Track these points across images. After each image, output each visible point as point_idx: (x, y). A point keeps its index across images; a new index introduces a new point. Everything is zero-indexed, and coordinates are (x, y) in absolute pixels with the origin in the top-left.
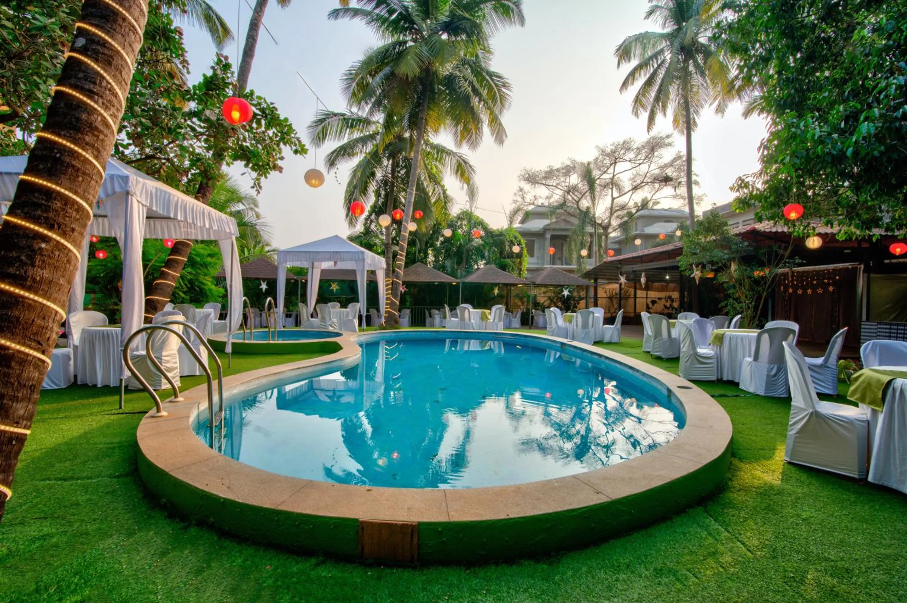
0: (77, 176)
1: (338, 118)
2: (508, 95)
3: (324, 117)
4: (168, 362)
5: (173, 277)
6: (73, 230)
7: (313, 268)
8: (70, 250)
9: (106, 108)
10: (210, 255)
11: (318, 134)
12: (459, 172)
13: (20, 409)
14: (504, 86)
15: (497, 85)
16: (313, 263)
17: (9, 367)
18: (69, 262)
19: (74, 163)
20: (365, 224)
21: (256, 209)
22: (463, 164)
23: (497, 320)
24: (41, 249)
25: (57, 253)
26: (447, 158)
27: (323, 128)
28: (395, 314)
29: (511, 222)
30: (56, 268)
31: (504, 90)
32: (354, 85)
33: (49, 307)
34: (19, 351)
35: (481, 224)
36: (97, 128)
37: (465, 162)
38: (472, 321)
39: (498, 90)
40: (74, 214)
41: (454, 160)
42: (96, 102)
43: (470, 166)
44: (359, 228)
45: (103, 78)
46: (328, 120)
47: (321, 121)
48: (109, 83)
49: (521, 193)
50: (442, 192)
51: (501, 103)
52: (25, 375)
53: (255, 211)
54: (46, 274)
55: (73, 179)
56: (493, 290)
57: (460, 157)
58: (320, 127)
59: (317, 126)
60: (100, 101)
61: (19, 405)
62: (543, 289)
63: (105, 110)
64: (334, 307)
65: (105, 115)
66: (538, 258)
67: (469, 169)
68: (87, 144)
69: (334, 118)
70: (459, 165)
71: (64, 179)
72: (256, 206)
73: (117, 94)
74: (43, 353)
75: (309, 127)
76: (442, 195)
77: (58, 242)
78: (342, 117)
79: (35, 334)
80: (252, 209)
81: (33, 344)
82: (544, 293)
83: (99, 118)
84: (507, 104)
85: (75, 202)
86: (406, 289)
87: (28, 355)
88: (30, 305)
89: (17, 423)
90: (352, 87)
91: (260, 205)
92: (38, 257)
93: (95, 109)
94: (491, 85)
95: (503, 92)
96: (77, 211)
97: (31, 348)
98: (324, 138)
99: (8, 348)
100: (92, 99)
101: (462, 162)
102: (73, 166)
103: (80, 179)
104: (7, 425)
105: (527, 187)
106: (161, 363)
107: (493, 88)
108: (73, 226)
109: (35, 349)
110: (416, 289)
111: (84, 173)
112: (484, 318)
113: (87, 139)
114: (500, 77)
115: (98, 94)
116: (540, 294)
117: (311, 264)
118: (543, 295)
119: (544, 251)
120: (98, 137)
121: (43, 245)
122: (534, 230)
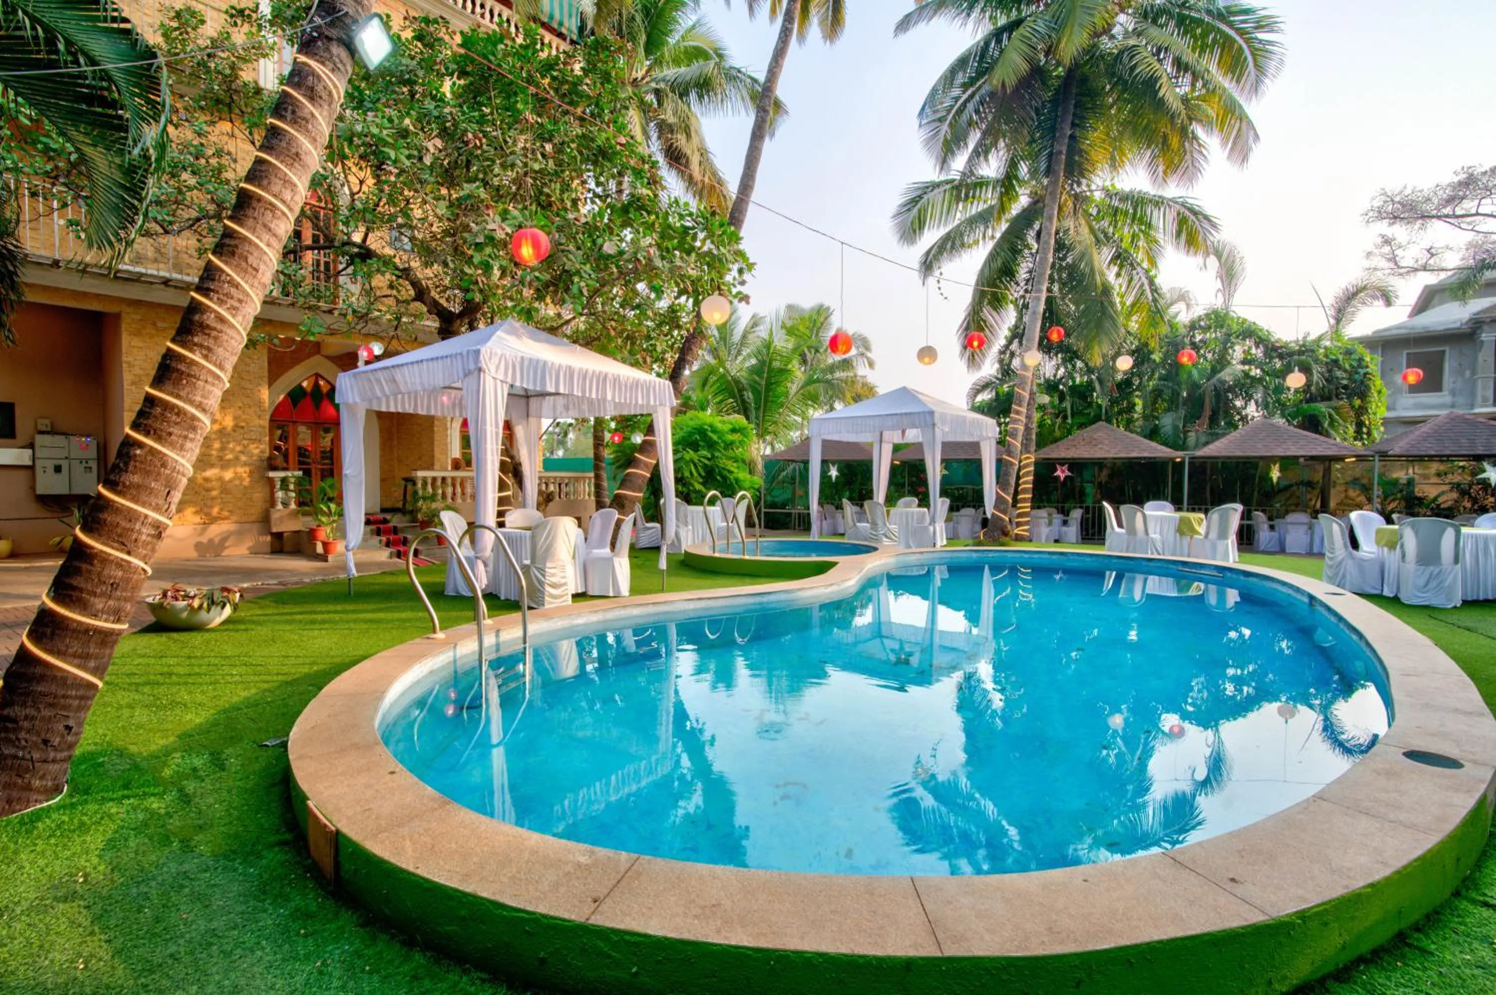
0: (181, 380)
1: (942, 189)
2: (1270, 43)
3: (919, 193)
4: (553, 575)
5: (646, 465)
6: (170, 434)
7: (881, 442)
8: (165, 455)
9: (221, 302)
10: (734, 431)
11: (912, 223)
12: (1184, 236)
13: (99, 603)
14: (1259, 27)
15: (1241, 32)
16: (881, 434)
17: (92, 564)
18: (164, 465)
19: (179, 367)
20: (1001, 361)
21: (869, 354)
22: (1192, 217)
23: (1213, 535)
24: (135, 455)
25: (149, 458)
26: (1155, 213)
27: (920, 211)
28: (1002, 519)
29: (1338, 321)
30: (148, 473)
31: (1261, 36)
32: (945, 127)
33: (136, 511)
34: (102, 551)
35: (1249, 332)
36: (208, 326)
37: (1195, 213)
38: (1152, 535)
39: (1247, 41)
40: (174, 418)
41: (1171, 215)
42: (211, 299)
43: (1207, 218)
44: (989, 368)
45: (223, 271)
46: (926, 197)
47: (914, 201)
48: (228, 275)
49: (1387, 249)
50: (1146, 282)
51: (1256, 65)
52: (106, 572)
53: (868, 358)
54: (136, 479)
55: (177, 383)
56: (1269, 469)
57: (1183, 205)
58: (915, 210)
59: (909, 210)
60: (215, 297)
61: (97, 600)
62: (1435, 467)
63: (220, 306)
64: (908, 505)
65: (220, 310)
66: (1453, 393)
67: (1206, 225)
68: (195, 345)
69: (936, 191)
70: (1182, 221)
71: (169, 386)
72: (868, 348)
73: (239, 284)
74: (129, 553)
75: (894, 216)
76: (1146, 287)
77: (152, 448)
78: (948, 187)
79: (120, 536)
80: (862, 354)
81: (116, 545)
82: (1438, 475)
83: (213, 316)
84: (1271, 66)
85: (174, 406)
86: (1068, 473)
87: (110, 555)
88: (117, 509)
89: (96, 616)
90: (943, 132)
91: (873, 347)
92: (132, 463)
93: (209, 307)
94: (1227, 37)
95: (1260, 41)
96: (178, 414)
97: (113, 548)
98: (921, 227)
99: (92, 548)
100: (207, 296)
101: (1187, 213)
102: (178, 370)
103: (184, 382)
104: (84, 616)
105: (1399, 232)
106: (544, 576)
107: (1233, 41)
108: (171, 430)
109: (117, 550)
110: (1105, 472)
111: (189, 375)
112: (1185, 529)
113: (196, 339)
114: (1246, 12)
115: (213, 291)
116: (1426, 477)
117: (878, 434)
118: (1434, 480)
119: (1474, 373)
120: (209, 335)
121: (138, 452)
122: (1442, 328)
